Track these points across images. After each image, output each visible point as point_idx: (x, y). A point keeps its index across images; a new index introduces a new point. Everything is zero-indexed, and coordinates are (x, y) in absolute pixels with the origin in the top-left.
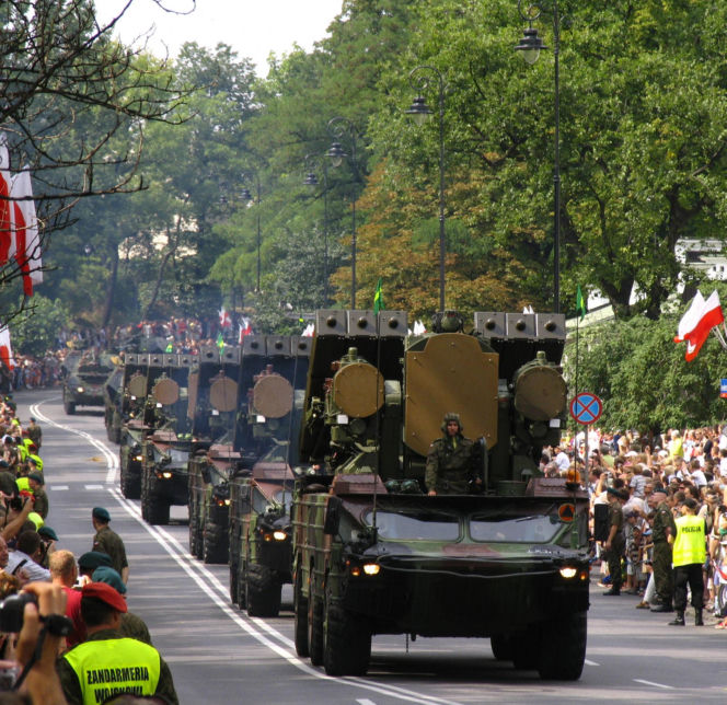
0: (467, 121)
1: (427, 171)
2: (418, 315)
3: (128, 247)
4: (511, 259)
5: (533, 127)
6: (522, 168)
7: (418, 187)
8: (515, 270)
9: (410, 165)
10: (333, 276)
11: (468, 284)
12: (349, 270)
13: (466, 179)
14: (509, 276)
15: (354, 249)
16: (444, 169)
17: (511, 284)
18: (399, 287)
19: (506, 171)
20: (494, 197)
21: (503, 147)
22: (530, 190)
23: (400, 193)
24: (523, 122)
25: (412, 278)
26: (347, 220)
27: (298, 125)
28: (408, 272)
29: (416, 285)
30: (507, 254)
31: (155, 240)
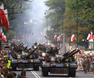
0: (81, 1)
1: (75, 9)
2: (74, 34)
3: (26, 22)
4: (89, 24)
5: (92, 2)
6: (90, 9)
7: (74, 12)
8: (90, 26)
9: (72, 8)
10: (59, 27)
11: (82, 28)
12: (62, 26)
13: (81, 11)
14: (89, 27)
15: (63, 23)
16: (77, 9)
17: (89, 28)
18: (70, 29)
19: (88, 10)
20: (86, 14)
21: (87, 5)
22: (92, 13)
23: (70, 13)
24: (91, 1)
25: (73, 27)
26: (62, 18)
27: (54, 2)
28: (72, 26)
29: (73, 28)
30: (88, 23)
31: (30, 21)
